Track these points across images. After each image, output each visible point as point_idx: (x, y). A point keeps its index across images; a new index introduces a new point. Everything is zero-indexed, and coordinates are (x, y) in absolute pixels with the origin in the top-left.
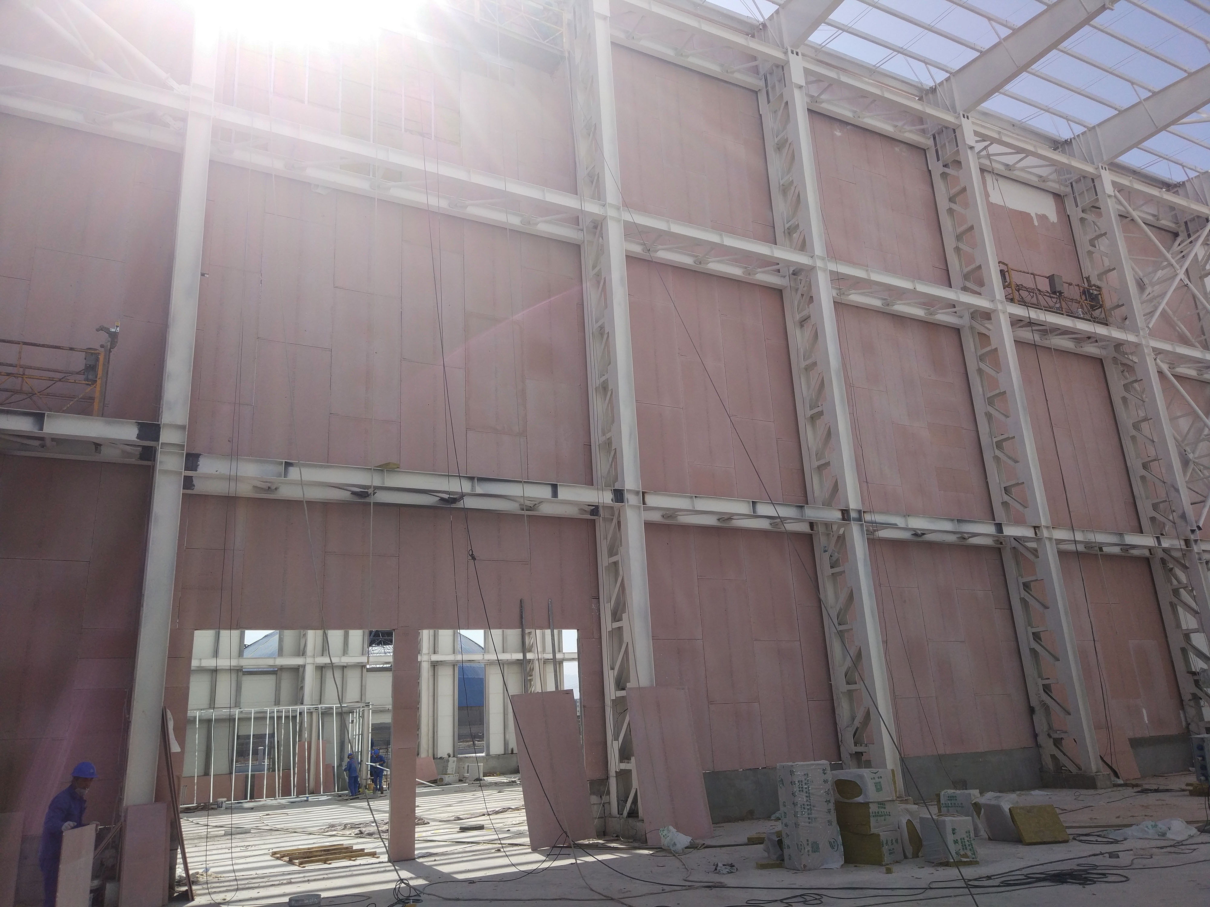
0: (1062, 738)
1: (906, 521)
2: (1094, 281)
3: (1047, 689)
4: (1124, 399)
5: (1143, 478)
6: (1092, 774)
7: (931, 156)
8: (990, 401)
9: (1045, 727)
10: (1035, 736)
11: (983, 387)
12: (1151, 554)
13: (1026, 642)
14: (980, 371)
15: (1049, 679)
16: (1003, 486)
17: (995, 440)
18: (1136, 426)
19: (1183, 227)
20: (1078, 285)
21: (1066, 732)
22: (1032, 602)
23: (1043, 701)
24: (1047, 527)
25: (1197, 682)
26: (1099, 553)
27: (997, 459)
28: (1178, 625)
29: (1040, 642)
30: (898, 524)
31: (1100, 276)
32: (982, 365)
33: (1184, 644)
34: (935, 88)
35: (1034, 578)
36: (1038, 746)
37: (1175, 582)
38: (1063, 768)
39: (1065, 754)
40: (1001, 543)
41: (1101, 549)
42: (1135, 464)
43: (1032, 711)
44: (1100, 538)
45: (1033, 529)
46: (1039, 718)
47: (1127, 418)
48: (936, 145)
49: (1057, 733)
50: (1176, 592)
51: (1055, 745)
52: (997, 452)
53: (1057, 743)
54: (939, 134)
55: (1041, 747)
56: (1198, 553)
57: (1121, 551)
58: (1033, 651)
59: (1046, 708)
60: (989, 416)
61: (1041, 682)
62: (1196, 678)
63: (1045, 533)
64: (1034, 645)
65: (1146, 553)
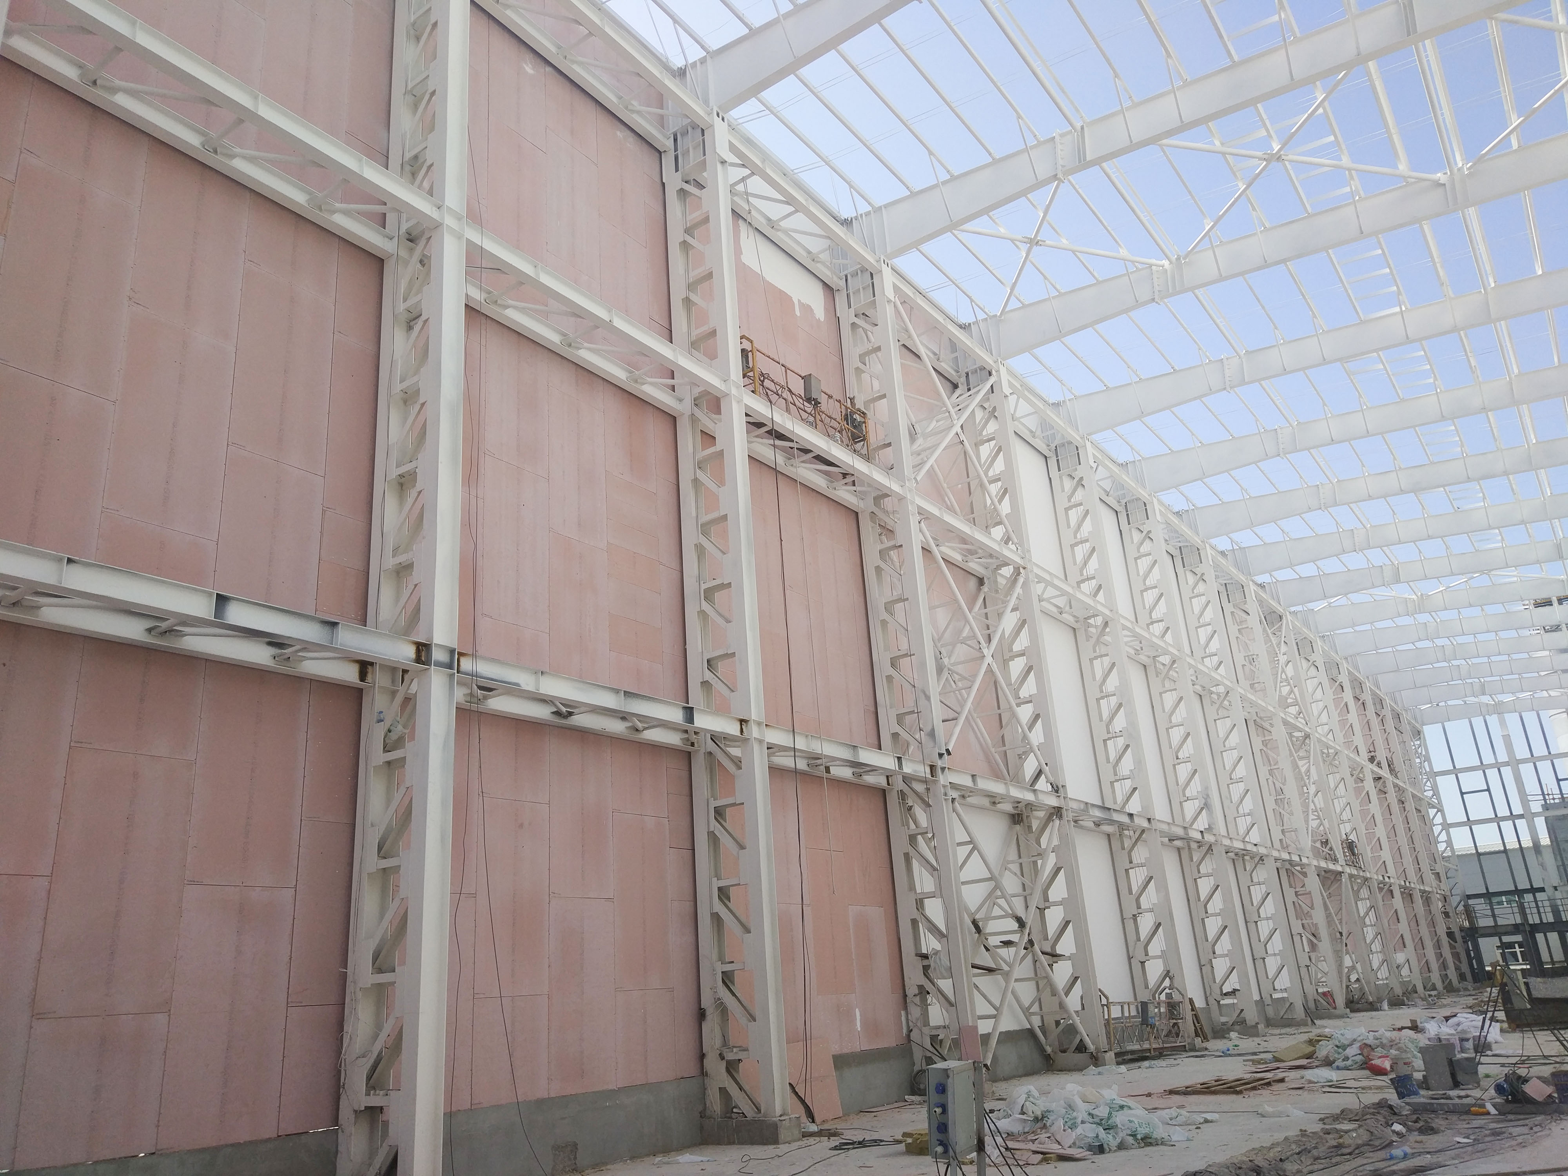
0: (739, 1060)
1: (537, 682)
2: (859, 405)
3: (727, 979)
4: (878, 569)
5: (889, 678)
6: (774, 1119)
7: (668, 161)
8: (705, 529)
9: (718, 1042)
10: (702, 1056)
11: (697, 508)
12: (888, 784)
13: (708, 903)
14: (696, 481)
15: (733, 962)
16: (707, 656)
17: (704, 587)
18: (889, 607)
19: (963, 379)
20: (839, 401)
21: (746, 1050)
22: (725, 839)
23: (719, 999)
24: (759, 724)
25: (926, 968)
26: (825, 775)
27: (702, 614)
28: (912, 887)
29: (727, 902)
30: (522, 685)
31: (867, 403)
32: (700, 475)
33: (916, 915)
34: (685, 68)
35: (730, 801)
36: (703, 1073)
37: (912, 826)
38: (734, 1110)
39: (741, 1088)
40: (693, 744)
41: (828, 770)
42: (882, 658)
43: (701, 1015)
44: (829, 750)
45: (738, 724)
46: (711, 1027)
47: (879, 595)
48: (676, 150)
49: (733, 1051)
50: (912, 839)
51: (728, 1071)
52: (705, 606)
53: (732, 1067)
54: (682, 135)
55: (707, 1075)
56: (944, 786)
57: (852, 776)
58: (716, 918)
59: (723, 1010)
60: (700, 550)
61: (720, 968)
62: (926, 962)
63: (754, 732)
64: (719, 908)
65: (882, 781)
